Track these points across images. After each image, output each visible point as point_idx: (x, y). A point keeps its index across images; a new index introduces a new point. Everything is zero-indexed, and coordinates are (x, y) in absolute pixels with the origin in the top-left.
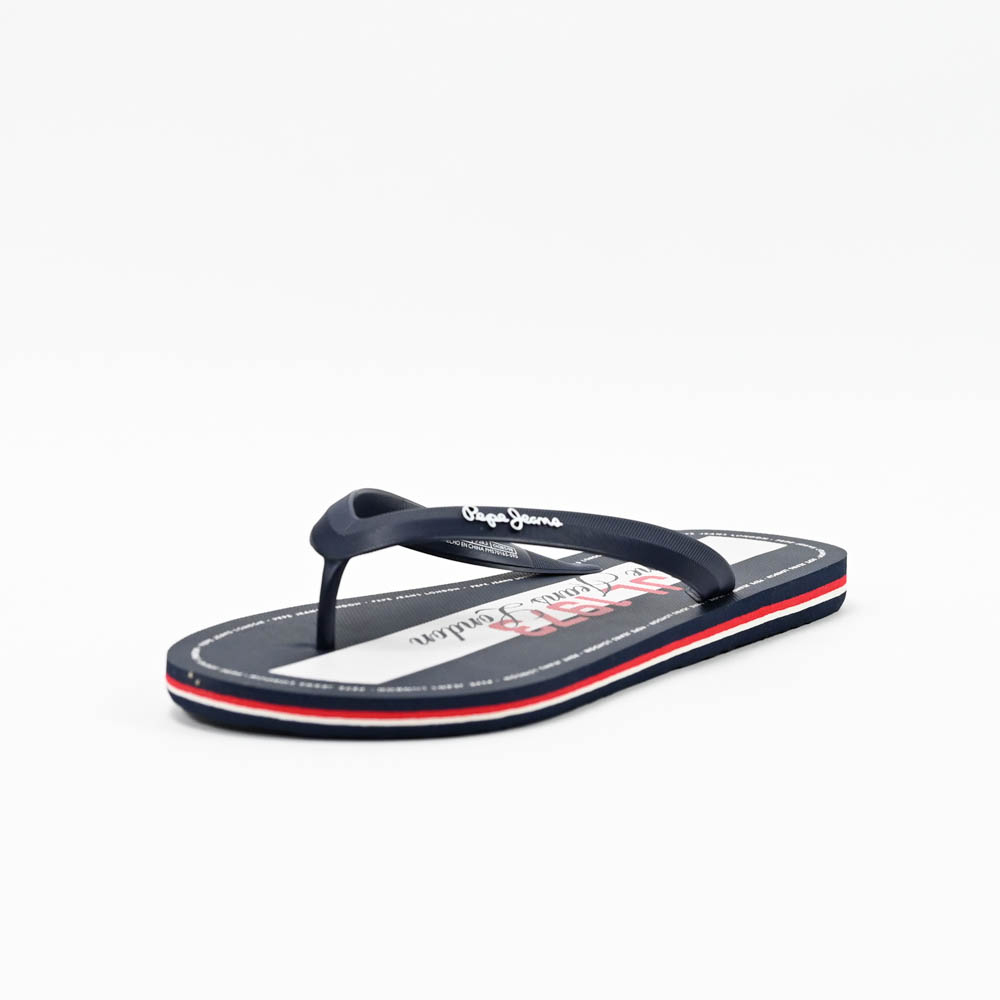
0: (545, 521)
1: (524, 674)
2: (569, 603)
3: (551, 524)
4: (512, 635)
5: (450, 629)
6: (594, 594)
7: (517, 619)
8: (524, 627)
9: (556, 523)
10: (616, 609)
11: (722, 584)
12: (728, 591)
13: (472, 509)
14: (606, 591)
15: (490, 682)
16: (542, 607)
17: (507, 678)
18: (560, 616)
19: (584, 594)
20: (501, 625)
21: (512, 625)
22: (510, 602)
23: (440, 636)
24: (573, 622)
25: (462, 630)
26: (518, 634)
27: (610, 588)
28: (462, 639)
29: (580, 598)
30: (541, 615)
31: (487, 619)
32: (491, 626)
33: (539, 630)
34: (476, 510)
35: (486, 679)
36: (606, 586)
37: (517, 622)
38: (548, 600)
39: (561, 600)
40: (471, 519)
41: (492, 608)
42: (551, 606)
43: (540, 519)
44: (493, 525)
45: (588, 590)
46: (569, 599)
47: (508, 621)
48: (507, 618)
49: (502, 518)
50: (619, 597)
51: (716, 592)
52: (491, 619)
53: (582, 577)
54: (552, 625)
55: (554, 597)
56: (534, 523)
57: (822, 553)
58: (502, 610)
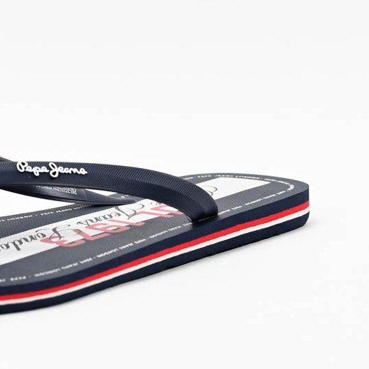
0: (75, 170)
1: (51, 272)
2: (102, 224)
3: (79, 173)
4: (55, 246)
5: (14, 243)
6: (123, 218)
7: (61, 235)
8: (65, 241)
9: (83, 171)
10: (132, 227)
11: (206, 209)
12: (214, 213)
13: (23, 164)
14: (130, 217)
15: (24, 278)
16: (82, 228)
17: (37, 275)
18: (91, 233)
19: (117, 218)
20: (49, 240)
21: (57, 239)
22: (60, 225)
23: (5, 247)
24: (98, 237)
25: (21, 243)
26: (58, 246)
27: (135, 213)
28: (18, 249)
29: (114, 221)
30: (79, 232)
31: (41, 236)
32: (42, 241)
33: (73, 242)
34: (27, 164)
35: (22, 276)
36: (133, 212)
37: (60, 237)
38: (89, 222)
39: (98, 222)
40: (23, 171)
41: (47, 229)
42: (89, 227)
43: (71, 169)
44: (38, 175)
45: (119, 215)
46: (104, 221)
47: (54, 237)
48: (56, 235)
49: (44, 169)
50: (137, 220)
51: (203, 215)
52: (44, 236)
53: (120, 207)
54: (83, 239)
55: (95, 220)
56: (67, 172)
57: (292, 187)
58: (54, 230)
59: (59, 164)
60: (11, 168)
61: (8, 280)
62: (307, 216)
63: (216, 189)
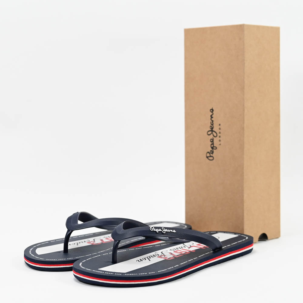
0: (172, 231)
1: (164, 270)
2: (179, 251)
3: (173, 232)
4: (163, 259)
5: (147, 258)
6: (187, 248)
7: (165, 255)
8: (166, 257)
9: (174, 231)
10: (191, 252)
11: (218, 246)
12: (220, 248)
13: (152, 228)
14: (189, 248)
15: (154, 272)
16: (172, 252)
18: (176, 254)
19: (184, 248)
20: (160, 257)
21: (163, 257)
22: (164, 250)
23: (144, 259)
24: (179, 256)
25: (150, 258)
26: (164, 259)
27: (191, 247)
28: (150, 260)
29: (183, 249)
30: (171, 254)
31: (157, 255)
32: (158, 257)
33: (170, 258)
34: (154, 228)
36: (190, 246)
37: (165, 256)
38: (174, 250)
39: (178, 250)
40: (152, 230)
41: (159, 252)
42: (175, 252)
43: (170, 230)
44: (158, 232)
45: (185, 247)
46: (180, 249)
47: (162, 256)
48: (163, 255)
49: (160, 230)
50: (192, 249)
51: (217, 248)
52: (158, 255)
53: (184, 244)
54: (174, 257)
55: (176, 249)
56: (168, 231)
57: (247, 238)
58: (162, 253)
59: (166, 228)
60: (148, 230)
61: (148, 273)
62: (252, 249)
63: (219, 238)
